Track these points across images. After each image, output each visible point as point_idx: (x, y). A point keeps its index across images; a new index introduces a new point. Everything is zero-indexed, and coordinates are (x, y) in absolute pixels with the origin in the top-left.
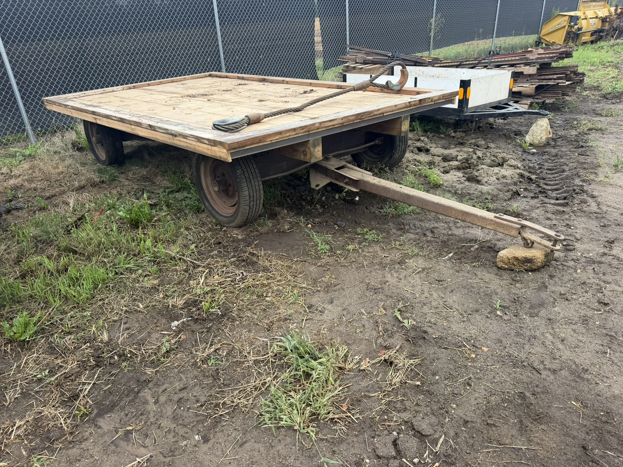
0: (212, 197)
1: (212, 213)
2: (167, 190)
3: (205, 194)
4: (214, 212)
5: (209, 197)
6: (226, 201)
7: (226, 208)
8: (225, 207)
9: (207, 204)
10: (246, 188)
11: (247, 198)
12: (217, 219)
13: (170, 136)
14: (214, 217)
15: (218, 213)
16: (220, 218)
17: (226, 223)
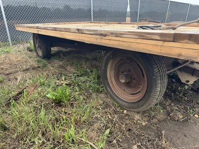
0: (113, 85)
1: (113, 97)
2: (75, 75)
3: (108, 82)
4: (114, 96)
5: (111, 85)
6: (125, 89)
7: (125, 95)
8: (123, 94)
9: (109, 89)
10: (159, 85)
11: (158, 93)
12: (118, 103)
13: (99, 37)
14: (114, 100)
15: (118, 97)
16: (121, 102)
17: (127, 107)
